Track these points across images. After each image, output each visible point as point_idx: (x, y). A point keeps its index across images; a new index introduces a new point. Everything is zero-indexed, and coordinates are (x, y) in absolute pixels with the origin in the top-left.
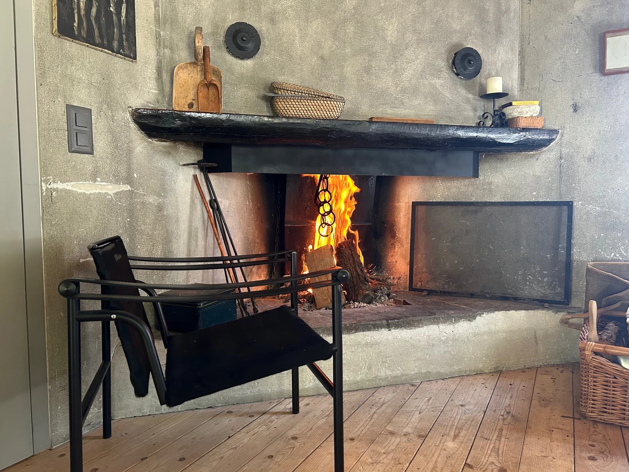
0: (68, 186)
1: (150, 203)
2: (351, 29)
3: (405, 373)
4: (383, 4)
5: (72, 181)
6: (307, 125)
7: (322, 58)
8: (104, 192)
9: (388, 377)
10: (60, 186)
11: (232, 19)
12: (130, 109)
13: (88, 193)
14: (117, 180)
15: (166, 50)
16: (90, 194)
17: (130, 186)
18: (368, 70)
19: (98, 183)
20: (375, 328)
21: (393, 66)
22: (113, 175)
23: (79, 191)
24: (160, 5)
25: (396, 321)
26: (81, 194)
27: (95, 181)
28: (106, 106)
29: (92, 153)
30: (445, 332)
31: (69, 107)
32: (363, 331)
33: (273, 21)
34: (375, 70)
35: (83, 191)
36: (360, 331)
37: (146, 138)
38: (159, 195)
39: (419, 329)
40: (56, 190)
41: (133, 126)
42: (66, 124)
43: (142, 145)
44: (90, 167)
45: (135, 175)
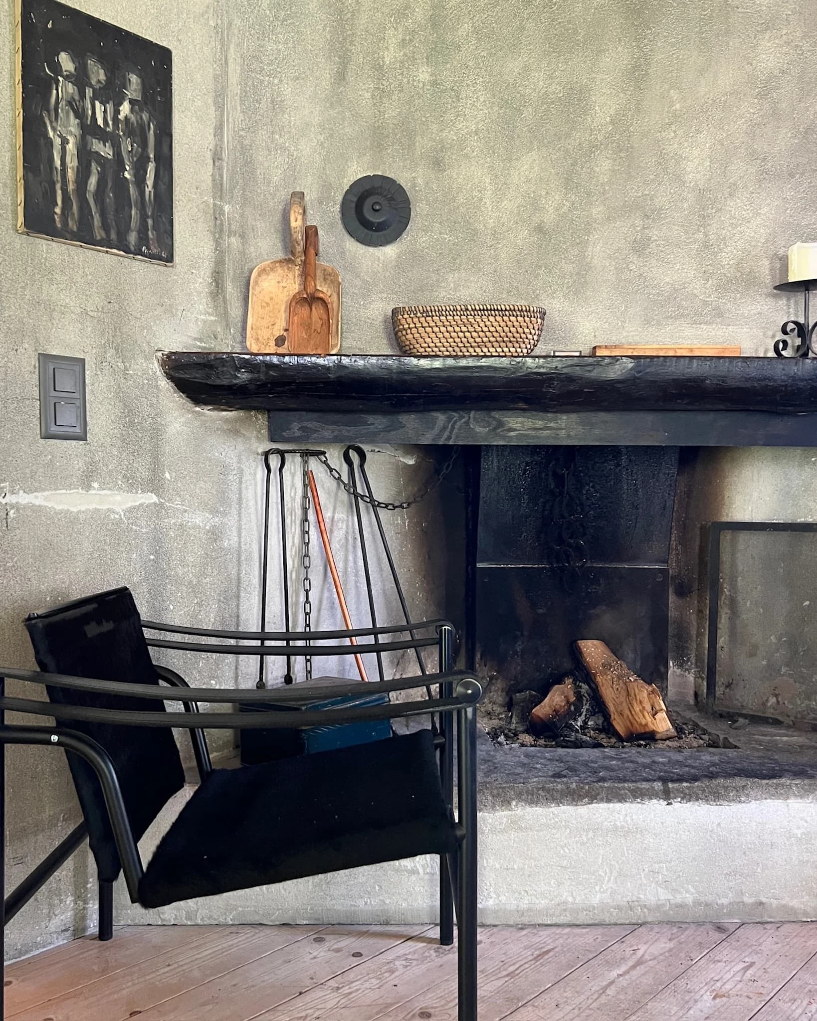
0: (37, 499)
1: (196, 527)
2: (604, 165)
3: (703, 899)
4: (678, 106)
5: (44, 490)
6: (495, 369)
7: (540, 229)
8: (105, 507)
9: (663, 905)
10: (23, 498)
11: (356, 171)
12: (160, 354)
13: (74, 510)
14: (132, 483)
15: (233, 240)
16: (79, 512)
17: (157, 496)
18: (640, 247)
19: (94, 492)
20: (635, 797)
21: (700, 236)
22: (124, 476)
23: (59, 507)
24: (225, 156)
25: (685, 784)
26: (61, 512)
27: (89, 487)
28: (112, 351)
29: (82, 437)
30: (802, 819)
31: (45, 358)
32: (609, 801)
33: (438, 164)
34: (658, 245)
35: (66, 507)
36: (602, 800)
37: (189, 405)
38: (214, 512)
39: (740, 806)
40: (16, 507)
41: (164, 384)
42: (37, 389)
43: (183, 419)
44: (79, 465)
45: (167, 475)
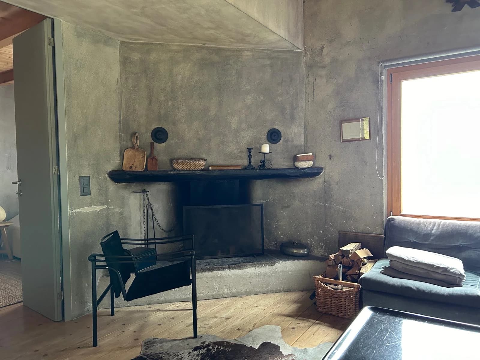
0: (80, 210)
1: (116, 212)
2: (213, 124)
3: (238, 291)
4: (229, 111)
5: (81, 208)
6: (189, 174)
7: (199, 139)
8: (95, 210)
9: (229, 293)
10: (77, 210)
11: (155, 126)
12: (107, 172)
13: (88, 212)
14: (101, 204)
15: (124, 142)
16: (89, 212)
17: (107, 206)
18: (222, 143)
19: (92, 207)
20: (222, 269)
21: (236, 140)
22: (99, 202)
23: (84, 211)
24: (122, 122)
25: (233, 265)
26: (85, 212)
27: (91, 206)
28: (96, 173)
29: (90, 194)
30: (259, 271)
31: (81, 177)
32: (216, 271)
33: (174, 124)
34: (226, 142)
35: (86, 211)
36: (215, 271)
37: (114, 183)
38: (121, 208)
39: (245, 269)
40: (75, 212)
41: (108, 179)
42: (79, 185)
43: (113, 187)
44: (89, 201)
45: (109, 201)
